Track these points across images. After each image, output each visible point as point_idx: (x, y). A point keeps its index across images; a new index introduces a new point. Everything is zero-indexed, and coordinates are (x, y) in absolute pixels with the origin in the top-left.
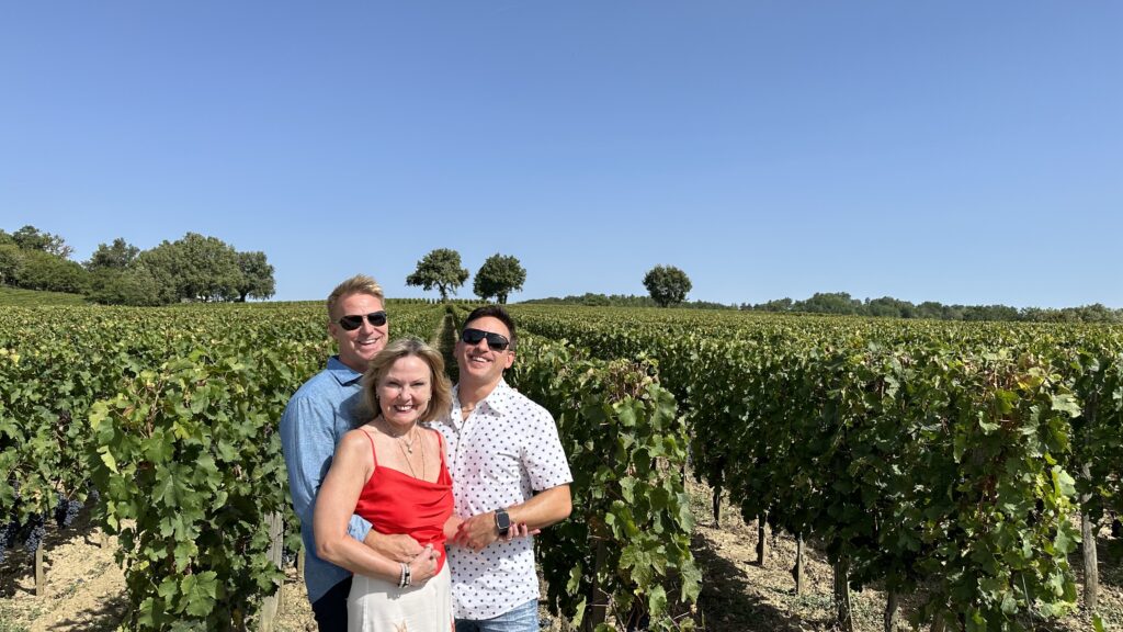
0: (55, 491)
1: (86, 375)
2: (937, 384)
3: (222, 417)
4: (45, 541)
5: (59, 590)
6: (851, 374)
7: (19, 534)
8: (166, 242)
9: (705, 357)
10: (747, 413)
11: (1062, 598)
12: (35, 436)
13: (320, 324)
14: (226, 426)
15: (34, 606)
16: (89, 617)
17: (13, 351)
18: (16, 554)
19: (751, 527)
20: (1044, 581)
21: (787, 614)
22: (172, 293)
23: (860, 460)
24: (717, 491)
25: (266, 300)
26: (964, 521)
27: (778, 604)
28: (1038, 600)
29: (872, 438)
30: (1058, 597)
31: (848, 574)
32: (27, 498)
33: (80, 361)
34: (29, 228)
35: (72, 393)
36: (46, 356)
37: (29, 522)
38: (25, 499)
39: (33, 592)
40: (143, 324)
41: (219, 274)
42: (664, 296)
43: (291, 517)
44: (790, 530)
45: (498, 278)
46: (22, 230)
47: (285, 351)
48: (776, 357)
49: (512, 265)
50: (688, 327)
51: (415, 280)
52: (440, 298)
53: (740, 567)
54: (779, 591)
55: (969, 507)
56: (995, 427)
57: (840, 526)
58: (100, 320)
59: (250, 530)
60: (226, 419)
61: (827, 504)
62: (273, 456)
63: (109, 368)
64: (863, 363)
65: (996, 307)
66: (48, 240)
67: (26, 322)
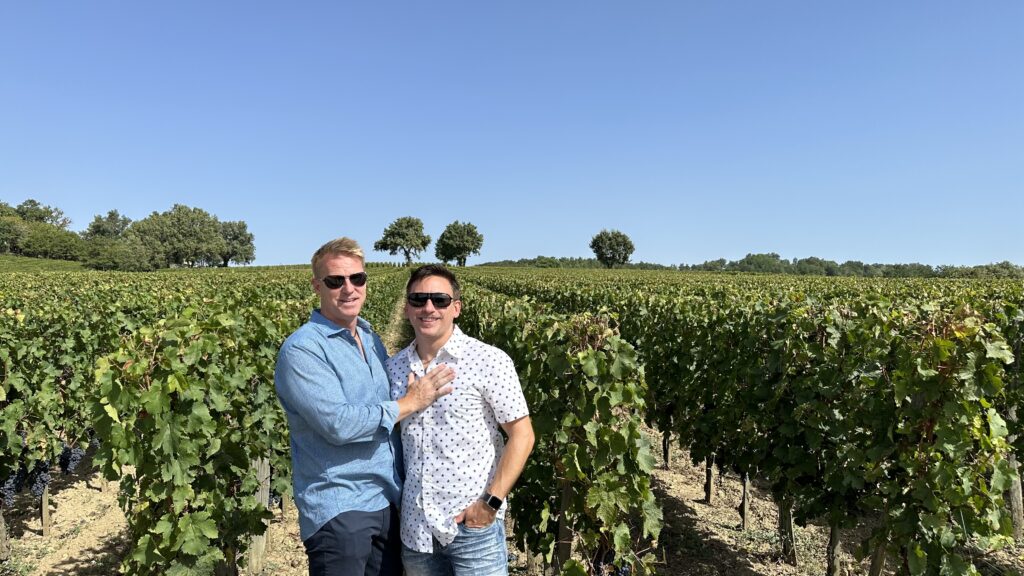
0: (59, 440)
1: (86, 334)
2: (877, 334)
3: (214, 369)
4: (50, 486)
5: (64, 531)
6: (794, 325)
7: (26, 480)
8: (156, 214)
9: (653, 311)
10: (695, 363)
11: (998, 532)
12: (40, 390)
13: (297, 285)
14: (219, 378)
15: (41, 546)
16: (91, 555)
17: (19, 311)
18: (24, 498)
19: (698, 468)
20: (980, 516)
21: (735, 548)
22: (161, 259)
23: (804, 405)
24: (667, 435)
25: (247, 265)
26: (905, 461)
27: (726, 539)
28: (975, 534)
29: (815, 384)
30: (994, 531)
31: (792, 511)
32: (34, 447)
33: (81, 320)
34: (32, 201)
35: (74, 349)
36: (48, 316)
37: (35, 468)
38: (32, 447)
39: (41, 533)
40: (136, 287)
41: (203, 241)
42: (610, 258)
43: (278, 462)
44: (737, 470)
45: (457, 243)
46: (25, 204)
47: (271, 309)
48: (721, 311)
49: (470, 231)
50: (634, 286)
51: (382, 246)
52: (406, 261)
53: (689, 504)
54: (727, 527)
55: (909, 448)
56: (933, 373)
57: (785, 466)
58: (97, 283)
59: (239, 474)
60: (218, 371)
61: (772, 446)
62: (260, 405)
63: (107, 326)
64: (806, 315)
65: (913, 265)
66: (48, 212)
67: (29, 286)
